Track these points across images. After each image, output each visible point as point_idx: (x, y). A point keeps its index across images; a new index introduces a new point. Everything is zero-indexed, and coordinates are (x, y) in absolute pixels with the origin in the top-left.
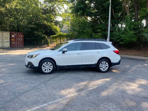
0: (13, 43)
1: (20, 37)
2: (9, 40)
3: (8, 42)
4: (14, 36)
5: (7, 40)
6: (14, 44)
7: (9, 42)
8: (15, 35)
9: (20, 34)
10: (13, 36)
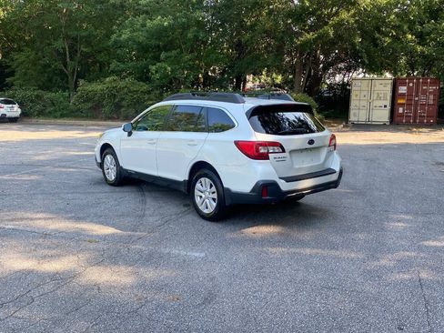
0: (401, 110)
1: (424, 92)
2: (388, 103)
3: (385, 106)
4: (405, 88)
5: (383, 103)
6: (401, 115)
7: (389, 107)
8: (411, 85)
9: (425, 83)
10: (403, 90)
